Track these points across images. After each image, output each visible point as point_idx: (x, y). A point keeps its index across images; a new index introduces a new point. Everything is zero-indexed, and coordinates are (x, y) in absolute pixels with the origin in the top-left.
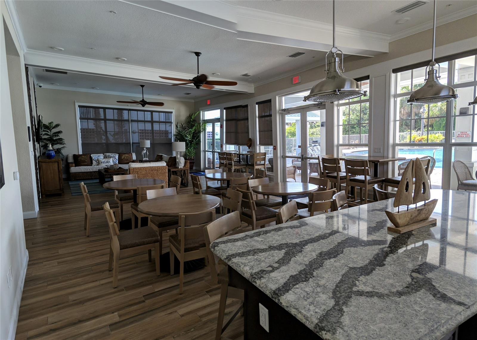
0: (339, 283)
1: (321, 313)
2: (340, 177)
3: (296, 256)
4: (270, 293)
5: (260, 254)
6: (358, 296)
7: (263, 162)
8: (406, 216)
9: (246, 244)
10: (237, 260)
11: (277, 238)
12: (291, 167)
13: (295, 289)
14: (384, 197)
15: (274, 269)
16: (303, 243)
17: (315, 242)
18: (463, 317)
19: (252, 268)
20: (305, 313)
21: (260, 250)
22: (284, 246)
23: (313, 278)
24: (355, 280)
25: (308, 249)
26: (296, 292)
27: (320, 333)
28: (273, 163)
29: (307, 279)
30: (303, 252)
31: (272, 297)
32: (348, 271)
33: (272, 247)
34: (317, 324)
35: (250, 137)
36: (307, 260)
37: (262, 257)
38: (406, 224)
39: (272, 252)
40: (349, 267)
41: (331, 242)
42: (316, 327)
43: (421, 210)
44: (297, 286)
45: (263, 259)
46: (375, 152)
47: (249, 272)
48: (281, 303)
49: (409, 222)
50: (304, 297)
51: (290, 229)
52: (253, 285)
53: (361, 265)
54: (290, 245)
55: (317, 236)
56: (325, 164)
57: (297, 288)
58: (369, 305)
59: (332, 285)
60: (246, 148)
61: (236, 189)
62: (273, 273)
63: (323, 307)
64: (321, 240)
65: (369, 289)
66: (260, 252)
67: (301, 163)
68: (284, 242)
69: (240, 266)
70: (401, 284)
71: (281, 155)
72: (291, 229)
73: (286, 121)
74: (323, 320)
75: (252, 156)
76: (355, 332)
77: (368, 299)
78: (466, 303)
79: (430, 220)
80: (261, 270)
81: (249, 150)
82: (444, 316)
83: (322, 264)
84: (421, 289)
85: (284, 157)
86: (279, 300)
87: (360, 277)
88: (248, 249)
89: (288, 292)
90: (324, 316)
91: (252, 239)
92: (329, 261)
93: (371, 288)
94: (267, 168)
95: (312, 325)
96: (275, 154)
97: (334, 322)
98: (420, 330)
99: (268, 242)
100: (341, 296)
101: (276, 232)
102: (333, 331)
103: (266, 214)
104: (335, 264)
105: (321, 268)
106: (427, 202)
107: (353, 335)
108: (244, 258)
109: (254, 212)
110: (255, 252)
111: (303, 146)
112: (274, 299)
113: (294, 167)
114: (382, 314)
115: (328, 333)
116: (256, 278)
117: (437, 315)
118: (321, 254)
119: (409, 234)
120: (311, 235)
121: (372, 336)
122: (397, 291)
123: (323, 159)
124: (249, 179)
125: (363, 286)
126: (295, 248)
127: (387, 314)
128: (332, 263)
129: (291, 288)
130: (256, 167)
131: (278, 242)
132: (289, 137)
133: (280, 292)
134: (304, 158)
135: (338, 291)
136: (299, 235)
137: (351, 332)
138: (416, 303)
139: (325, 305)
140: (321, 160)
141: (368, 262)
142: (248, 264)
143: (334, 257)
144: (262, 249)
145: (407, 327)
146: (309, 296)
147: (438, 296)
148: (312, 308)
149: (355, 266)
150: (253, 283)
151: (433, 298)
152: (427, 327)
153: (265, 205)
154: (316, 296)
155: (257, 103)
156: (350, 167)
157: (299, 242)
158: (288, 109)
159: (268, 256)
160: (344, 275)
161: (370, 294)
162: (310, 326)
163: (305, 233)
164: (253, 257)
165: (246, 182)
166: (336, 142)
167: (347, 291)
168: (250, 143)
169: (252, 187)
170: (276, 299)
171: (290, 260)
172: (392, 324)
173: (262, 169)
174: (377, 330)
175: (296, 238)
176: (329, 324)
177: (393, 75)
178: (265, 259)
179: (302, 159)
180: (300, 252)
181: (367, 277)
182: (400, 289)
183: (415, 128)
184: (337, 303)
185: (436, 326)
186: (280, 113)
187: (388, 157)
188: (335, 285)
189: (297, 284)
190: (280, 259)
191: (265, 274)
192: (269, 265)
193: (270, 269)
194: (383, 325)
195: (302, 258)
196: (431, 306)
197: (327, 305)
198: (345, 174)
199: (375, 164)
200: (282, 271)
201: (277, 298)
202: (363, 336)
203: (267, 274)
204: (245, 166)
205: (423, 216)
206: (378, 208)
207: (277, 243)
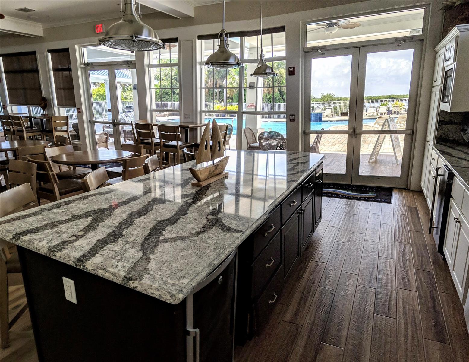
0: (147, 236)
1: (129, 266)
2: (155, 143)
3: (104, 221)
4: (73, 262)
5: (61, 226)
6: (164, 243)
7: (64, 128)
8: (205, 171)
9: (41, 218)
10: (30, 238)
11: (82, 206)
12: (102, 134)
13: (102, 252)
14: (191, 158)
15: (78, 238)
16: (112, 207)
17: (126, 204)
18: (240, 240)
19: (50, 241)
20: (113, 270)
21: (61, 222)
22: (91, 213)
23: (123, 237)
24: (162, 231)
25: (118, 212)
26: (103, 254)
27: (128, 284)
28: (78, 129)
29: (116, 239)
30: (112, 216)
31: (76, 265)
32: (156, 224)
33: (76, 217)
34: (125, 277)
35: (44, 95)
36: (116, 222)
37: (64, 228)
38: (206, 178)
39: (76, 221)
40: (158, 221)
41: (142, 202)
42: (124, 279)
43: (218, 165)
44: (105, 248)
45: (65, 230)
46: (185, 118)
47: (46, 246)
48: (87, 268)
49: (208, 177)
50: (112, 256)
51: (98, 196)
52: (53, 259)
53: (168, 217)
54: (99, 211)
55: (128, 199)
56: (138, 130)
57: (105, 250)
58: (173, 248)
59: (141, 239)
60: (40, 109)
61: (27, 160)
62: (78, 242)
63: (131, 260)
64: (132, 202)
65: (174, 235)
66: (61, 223)
67: (112, 130)
68: (91, 209)
69: (33, 243)
70: (199, 226)
71: (88, 120)
72: (100, 195)
73: (92, 80)
74: (131, 271)
75: (49, 120)
76: (160, 273)
77: (173, 244)
78: (242, 230)
79: (224, 173)
80: (61, 242)
81: (43, 112)
82: (227, 243)
83: (132, 223)
84: (214, 227)
85: (92, 122)
86: (84, 266)
87: (167, 227)
88: (45, 223)
89: (94, 256)
90: (132, 267)
91: (50, 212)
92: (139, 219)
93: (175, 234)
94: (71, 135)
95: (120, 279)
96: (80, 118)
97: (141, 270)
98: (210, 257)
99: (71, 212)
100: (149, 247)
101: (82, 200)
102: (140, 278)
103: (72, 187)
104: (145, 221)
105: (130, 226)
106: (221, 158)
107: (158, 276)
108: (39, 233)
109: (55, 185)
110: (53, 225)
111: (114, 110)
112: (78, 267)
113: (106, 134)
114: (183, 253)
115: (135, 281)
116: (55, 251)
117: (223, 243)
118: (131, 214)
119: (208, 187)
120: (121, 199)
121: (174, 272)
122: (196, 232)
123: (136, 124)
124: (45, 147)
125: (168, 234)
126: (104, 213)
127: (187, 252)
128: (142, 220)
129: (98, 251)
130: (56, 134)
131: (84, 211)
132: (99, 100)
133: (85, 258)
134: (115, 124)
135: (146, 243)
136: (109, 201)
137: (156, 275)
138: (209, 238)
139: (133, 258)
140: (134, 126)
141: (174, 214)
142: (45, 239)
143: (144, 215)
144: (64, 221)
145: (201, 258)
146: (117, 254)
147: (225, 229)
148: (120, 264)
149: (163, 219)
150: (52, 257)
151: (221, 231)
152: (216, 253)
153: (71, 177)
154: (125, 253)
155: (49, 51)
156: (164, 133)
157: (109, 207)
158: (92, 64)
159: (71, 226)
160: (152, 228)
161: (174, 240)
162: (118, 281)
163: (115, 197)
164: (51, 230)
165: (42, 152)
166: (149, 107)
167: (154, 242)
168: (45, 103)
169: (50, 157)
170: (80, 266)
171: (98, 226)
172: (190, 258)
173: (64, 136)
174: (178, 266)
175: (106, 203)
176: (136, 273)
177: (198, 42)
178: (68, 229)
179: (114, 125)
180: (109, 216)
181: (172, 226)
182: (198, 230)
183: (220, 99)
184: (145, 253)
185: (221, 251)
186: (82, 68)
187: (196, 124)
188: (144, 238)
189: (105, 246)
190: (86, 227)
191: (68, 244)
192: (72, 235)
193: (74, 238)
194: (183, 261)
195: (111, 221)
196: (220, 237)
197: (135, 257)
198: (158, 141)
199: (186, 129)
200: (87, 238)
201: (82, 265)
202: (166, 274)
203: (70, 244)
204: (39, 133)
205: (218, 171)
206: (186, 168)
207: (82, 211)
